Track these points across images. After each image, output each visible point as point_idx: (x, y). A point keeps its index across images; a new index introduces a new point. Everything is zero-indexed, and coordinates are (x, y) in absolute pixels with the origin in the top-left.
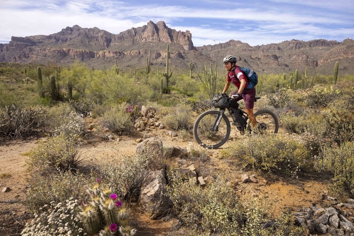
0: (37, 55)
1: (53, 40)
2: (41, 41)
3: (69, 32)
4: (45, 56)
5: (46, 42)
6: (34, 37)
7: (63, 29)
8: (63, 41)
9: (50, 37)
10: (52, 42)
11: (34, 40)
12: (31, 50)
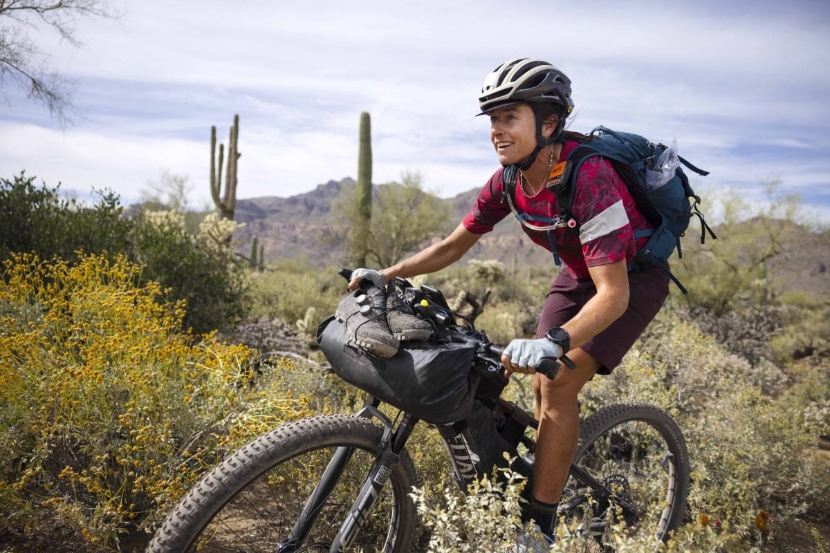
0: (277, 238)
1: (301, 207)
2: (275, 208)
3: (334, 190)
4: (295, 241)
5: (286, 210)
6: (260, 200)
7: (319, 186)
8: (321, 210)
9: (293, 201)
10: (300, 212)
11: (260, 206)
12: (263, 227)
